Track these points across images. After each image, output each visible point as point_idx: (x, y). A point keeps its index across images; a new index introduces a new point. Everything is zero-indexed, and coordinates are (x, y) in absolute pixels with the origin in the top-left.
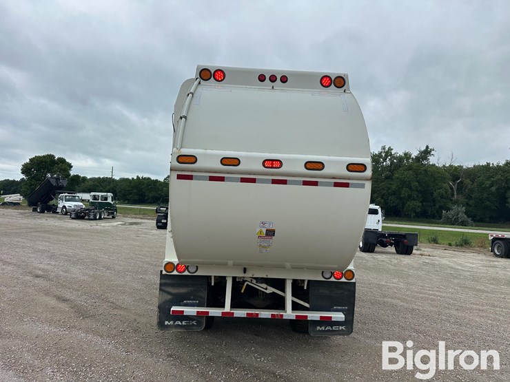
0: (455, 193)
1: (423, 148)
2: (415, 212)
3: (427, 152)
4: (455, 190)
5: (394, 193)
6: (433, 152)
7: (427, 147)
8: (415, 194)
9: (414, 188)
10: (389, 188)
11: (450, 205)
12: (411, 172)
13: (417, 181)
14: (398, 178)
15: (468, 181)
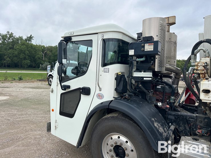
0: (44, 57)
1: (29, 36)
2: (27, 65)
3: (30, 38)
4: (44, 55)
5: (16, 56)
6: (33, 38)
7: (31, 35)
8: (27, 57)
9: (26, 54)
10: (13, 54)
11: (42, 62)
12: (25, 46)
13: (28, 51)
14: (18, 49)
15: (48, 52)
